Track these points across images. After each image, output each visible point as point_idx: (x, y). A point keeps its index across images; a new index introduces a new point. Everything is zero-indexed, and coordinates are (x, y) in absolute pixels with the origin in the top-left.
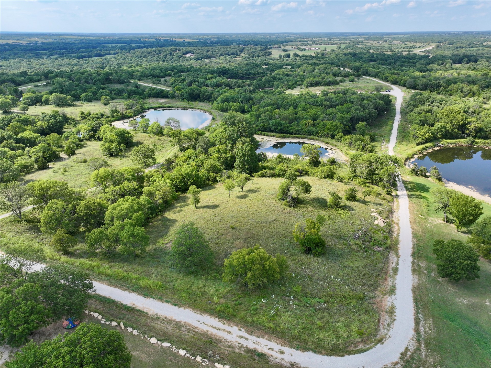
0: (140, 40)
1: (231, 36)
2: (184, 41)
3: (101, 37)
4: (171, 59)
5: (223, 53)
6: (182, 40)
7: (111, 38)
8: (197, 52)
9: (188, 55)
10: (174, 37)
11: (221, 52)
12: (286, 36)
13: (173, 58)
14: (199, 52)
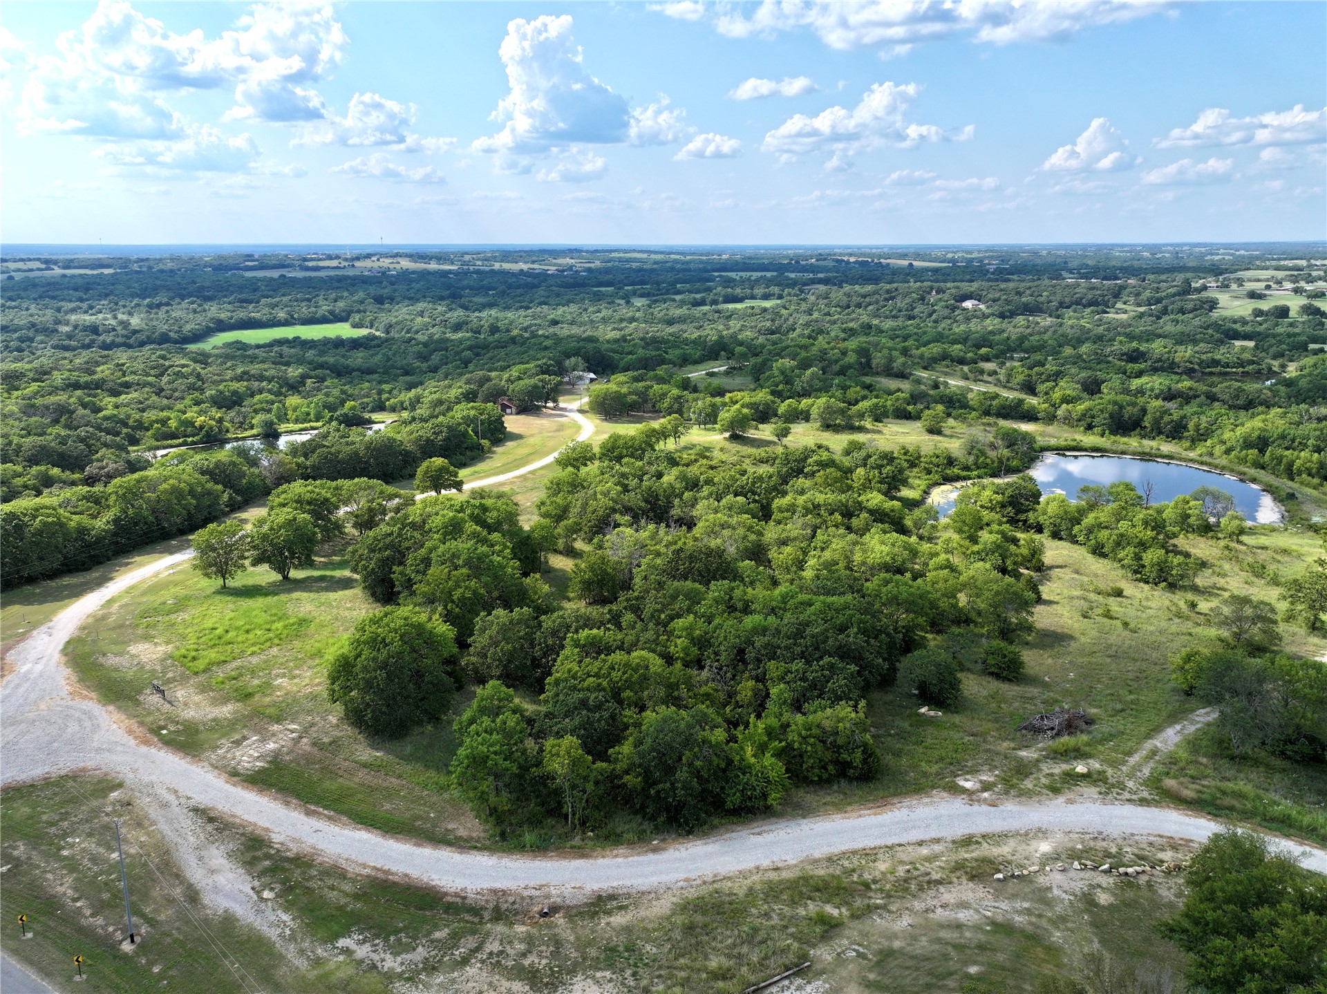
0: (797, 262)
1: (1035, 253)
2: (911, 265)
3: (701, 255)
4: (930, 315)
5: (1067, 300)
6: (905, 263)
7: (724, 257)
8: (990, 296)
9: (968, 304)
10: (880, 257)
11: (1058, 297)
12: (1203, 255)
13: (935, 311)
14: (997, 295)
